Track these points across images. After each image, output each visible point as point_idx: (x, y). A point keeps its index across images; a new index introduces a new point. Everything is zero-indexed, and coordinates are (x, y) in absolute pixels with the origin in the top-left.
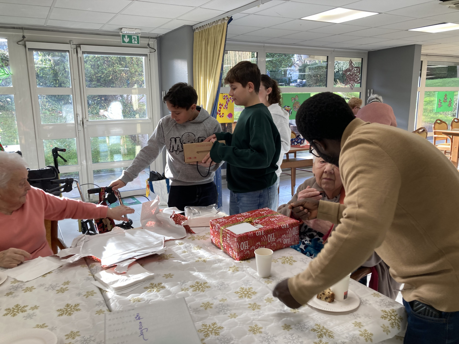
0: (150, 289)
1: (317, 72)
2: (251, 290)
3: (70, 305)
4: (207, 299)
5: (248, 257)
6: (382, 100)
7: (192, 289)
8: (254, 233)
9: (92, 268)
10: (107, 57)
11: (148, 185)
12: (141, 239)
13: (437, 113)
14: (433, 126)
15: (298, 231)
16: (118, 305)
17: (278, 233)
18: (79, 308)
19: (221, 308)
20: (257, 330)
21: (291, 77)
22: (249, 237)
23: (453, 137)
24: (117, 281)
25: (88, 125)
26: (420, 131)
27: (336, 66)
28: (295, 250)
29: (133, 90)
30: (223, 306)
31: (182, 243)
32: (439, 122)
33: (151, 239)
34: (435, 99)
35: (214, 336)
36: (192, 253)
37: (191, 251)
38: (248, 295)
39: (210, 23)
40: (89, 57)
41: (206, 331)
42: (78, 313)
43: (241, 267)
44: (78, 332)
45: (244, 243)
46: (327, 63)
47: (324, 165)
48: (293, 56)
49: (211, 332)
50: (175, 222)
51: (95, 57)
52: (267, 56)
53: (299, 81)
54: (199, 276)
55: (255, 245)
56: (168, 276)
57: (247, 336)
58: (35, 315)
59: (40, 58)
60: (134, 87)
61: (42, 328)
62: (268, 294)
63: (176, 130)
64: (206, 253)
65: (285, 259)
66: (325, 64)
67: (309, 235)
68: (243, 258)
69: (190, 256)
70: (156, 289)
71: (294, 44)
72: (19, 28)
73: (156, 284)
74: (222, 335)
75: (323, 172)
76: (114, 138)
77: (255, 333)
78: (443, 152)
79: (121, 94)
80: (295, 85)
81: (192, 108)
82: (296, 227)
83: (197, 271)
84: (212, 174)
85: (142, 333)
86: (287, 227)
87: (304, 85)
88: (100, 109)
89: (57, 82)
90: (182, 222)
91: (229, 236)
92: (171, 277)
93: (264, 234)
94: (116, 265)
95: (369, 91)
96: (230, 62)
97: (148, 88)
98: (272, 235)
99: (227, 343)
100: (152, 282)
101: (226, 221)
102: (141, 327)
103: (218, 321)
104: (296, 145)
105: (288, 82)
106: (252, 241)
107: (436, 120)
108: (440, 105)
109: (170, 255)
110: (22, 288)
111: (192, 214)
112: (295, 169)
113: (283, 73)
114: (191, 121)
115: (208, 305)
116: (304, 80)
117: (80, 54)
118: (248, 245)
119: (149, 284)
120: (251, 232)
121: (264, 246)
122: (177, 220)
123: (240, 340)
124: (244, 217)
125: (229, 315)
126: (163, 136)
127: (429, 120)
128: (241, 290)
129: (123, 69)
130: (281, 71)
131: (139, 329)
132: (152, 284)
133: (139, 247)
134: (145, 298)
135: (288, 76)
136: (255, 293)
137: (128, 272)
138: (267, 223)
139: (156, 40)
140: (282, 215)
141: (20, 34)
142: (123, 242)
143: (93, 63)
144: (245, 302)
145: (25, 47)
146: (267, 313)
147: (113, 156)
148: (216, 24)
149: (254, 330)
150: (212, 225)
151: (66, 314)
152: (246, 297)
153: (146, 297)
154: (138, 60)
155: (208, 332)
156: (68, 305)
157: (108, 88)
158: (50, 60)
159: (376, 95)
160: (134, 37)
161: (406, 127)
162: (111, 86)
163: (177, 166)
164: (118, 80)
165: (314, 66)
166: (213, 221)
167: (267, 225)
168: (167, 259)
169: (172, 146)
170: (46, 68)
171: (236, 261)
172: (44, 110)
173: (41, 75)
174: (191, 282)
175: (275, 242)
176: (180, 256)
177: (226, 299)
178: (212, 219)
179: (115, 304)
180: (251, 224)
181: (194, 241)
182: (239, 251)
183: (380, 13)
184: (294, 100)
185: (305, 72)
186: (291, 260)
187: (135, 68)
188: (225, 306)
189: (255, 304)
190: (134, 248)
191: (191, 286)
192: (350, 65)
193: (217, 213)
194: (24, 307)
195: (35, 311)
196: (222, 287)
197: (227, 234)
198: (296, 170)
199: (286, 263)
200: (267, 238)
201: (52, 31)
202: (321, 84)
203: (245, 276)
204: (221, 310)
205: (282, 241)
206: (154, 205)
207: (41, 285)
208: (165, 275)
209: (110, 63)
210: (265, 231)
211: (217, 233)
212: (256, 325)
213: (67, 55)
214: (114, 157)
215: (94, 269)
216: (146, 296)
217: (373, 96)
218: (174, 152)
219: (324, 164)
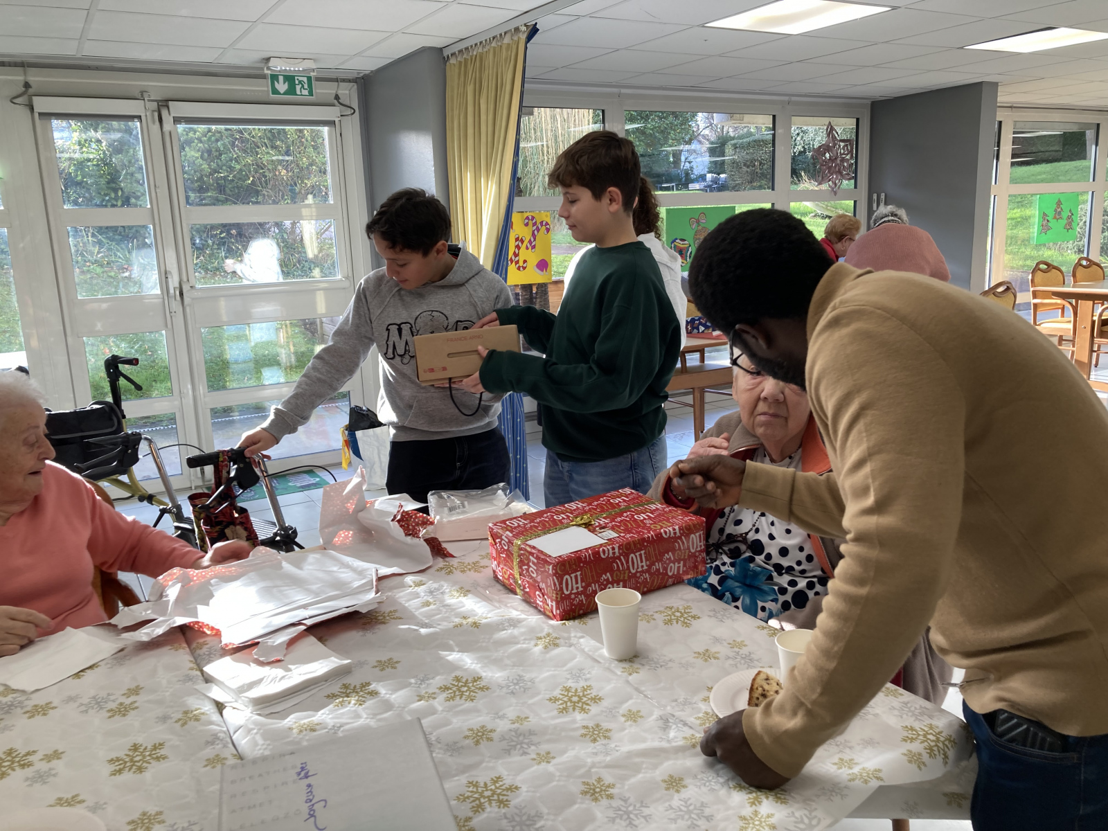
0: (341, 699)
1: (753, 154)
2: (589, 692)
3: (141, 746)
4: (480, 719)
5: (581, 612)
6: (905, 217)
7: (445, 695)
8: (595, 551)
9: (199, 652)
10: (240, 132)
11: (345, 441)
12: (321, 575)
13: (1040, 245)
14: (1030, 277)
15: (702, 544)
16: (260, 742)
17: (654, 550)
18: (162, 752)
19: (515, 739)
20: (601, 790)
21: (692, 168)
22: (582, 562)
23: (1077, 303)
24: (260, 681)
25: (193, 299)
26: (1000, 289)
27: (799, 138)
28: (696, 590)
29: (303, 210)
30: (520, 735)
31: (421, 581)
32: (1043, 266)
33: (345, 575)
34: (1034, 213)
35: (496, 809)
36: (447, 605)
37: (444, 601)
38: (580, 705)
39: (483, 40)
40: (195, 132)
41: (477, 799)
42: (163, 765)
43: (565, 635)
44: (160, 813)
45: (571, 578)
46: (772, 132)
47: (760, 383)
48: (694, 117)
49: (490, 800)
50: (404, 530)
51: (210, 130)
52: (632, 120)
53: (709, 176)
54: (462, 663)
55: (598, 581)
56: (387, 666)
57: (576, 806)
58: (54, 775)
59: (76, 136)
60: (307, 202)
61: (73, 805)
62: (630, 702)
63: (399, 305)
64: (479, 605)
65: (673, 614)
66: (767, 135)
67: (729, 550)
68: (569, 615)
69: (439, 614)
70: (357, 698)
71: (693, 88)
72: (16, 65)
73: (355, 687)
74: (516, 807)
75: (759, 399)
76: (262, 329)
77: (596, 800)
78: (1055, 341)
79: (277, 220)
80: (702, 187)
81: (438, 252)
82: (697, 534)
83: (457, 649)
84: (493, 410)
85: (312, 813)
86: (675, 533)
87: (722, 188)
88: (226, 258)
89: (120, 193)
90: (420, 531)
91: (535, 561)
92: (392, 667)
93: (621, 554)
94: (258, 643)
95: (875, 197)
96: (542, 134)
97: (340, 203)
98: (641, 555)
99: (528, 826)
100: (348, 680)
101: (529, 525)
102: (311, 797)
103: (506, 773)
104: (703, 332)
105: (684, 181)
106: (591, 572)
107: (1038, 264)
108: (1045, 228)
109: (391, 612)
110: (22, 708)
111: (446, 509)
112: (702, 391)
113: (672, 160)
114: (437, 283)
115: (483, 734)
116: (723, 176)
117: (168, 126)
118: (582, 582)
119: (340, 685)
120: (587, 549)
121: (621, 583)
122: (408, 526)
123: (560, 819)
124: (572, 514)
125: (535, 756)
126: (368, 319)
127: (1021, 263)
128: (563, 693)
129: (281, 158)
130: (667, 155)
131: (306, 802)
132: (346, 686)
133: (317, 594)
134: (328, 721)
135: (684, 166)
136: (597, 700)
137: (286, 659)
138: (627, 526)
139: (356, 87)
140: (664, 506)
141: (18, 77)
142: (274, 585)
143: (206, 146)
144: (574, 721)
145: (32, 109)
146: (626, 748)
147: (261, 372)
148: (499, 44)
149: (595, 791)
150: (495, 536)
151: (130, 770)
152: (577, 710)
153: (331, 718)
154: (317, 134)
155: (482, 800)
156: (135, 747)
157: (245, 206)
158: (99, 141)
159: (890, 206)
160: (301, 79)
161: (966, 281)
162: (252, 202)
163: (408, 393)
164: (269, 187)
165: (745, 140)
166: (495, 525)
167: (627, 531)
168: (384, 623)
169: (391, 343)
170: (89, 160)
171: (554, 622)
172: (88, 264)
173: (79, 178)
174: (443, 677)
175: (648, 571)
176: (416, 613)
177: (528, 718)
178: (495, 522)
179: (254, 738)
180: (590, 530)
181: (451, 576)
182: (559, 596)
183: (894, 8)
184: (695, 226)
185: (724, 156)
186: (686, 615)
187: (309, 156)
188: (524, 735)
189: (598, 726)
190: (303, 598)
191: (441, 688)
192: (828, 135)
193: (508, 504)
194: (28, 754)
195: (55, 763)
196: (519, 687)
197: (531, 557)
198: (706, 394)
199: (675, 622)
200: (627, 562)
201: (97, 68)
202: (763, 182)
203: (574, 658)
204: (515, 746)
205: (665, 569)
206: (353, 491)
207: (71, 699)
208: (378, 661)
209: (248, 146)
210: (622, 545)
211: (506, 555)
212: (599, 778)
213: (137, 128)
214: (264, 374)
215: (204, 654)
216: (330, 716)
217: (884, 209)
218: (398, 359)
219: (759, 379)
